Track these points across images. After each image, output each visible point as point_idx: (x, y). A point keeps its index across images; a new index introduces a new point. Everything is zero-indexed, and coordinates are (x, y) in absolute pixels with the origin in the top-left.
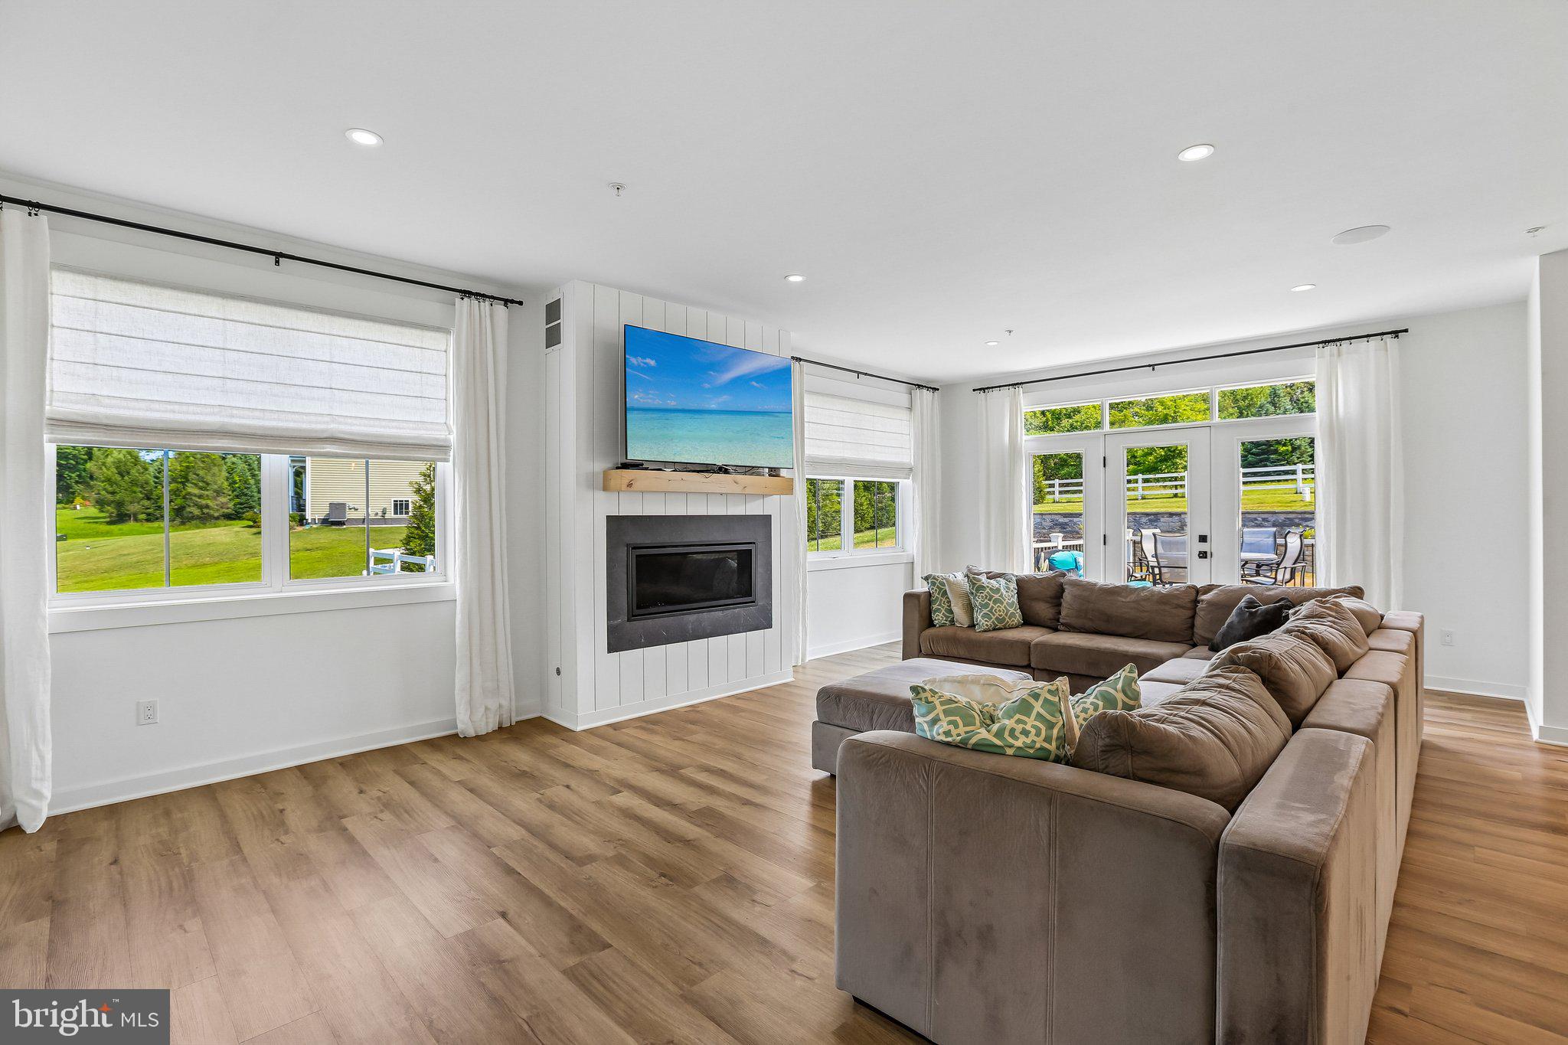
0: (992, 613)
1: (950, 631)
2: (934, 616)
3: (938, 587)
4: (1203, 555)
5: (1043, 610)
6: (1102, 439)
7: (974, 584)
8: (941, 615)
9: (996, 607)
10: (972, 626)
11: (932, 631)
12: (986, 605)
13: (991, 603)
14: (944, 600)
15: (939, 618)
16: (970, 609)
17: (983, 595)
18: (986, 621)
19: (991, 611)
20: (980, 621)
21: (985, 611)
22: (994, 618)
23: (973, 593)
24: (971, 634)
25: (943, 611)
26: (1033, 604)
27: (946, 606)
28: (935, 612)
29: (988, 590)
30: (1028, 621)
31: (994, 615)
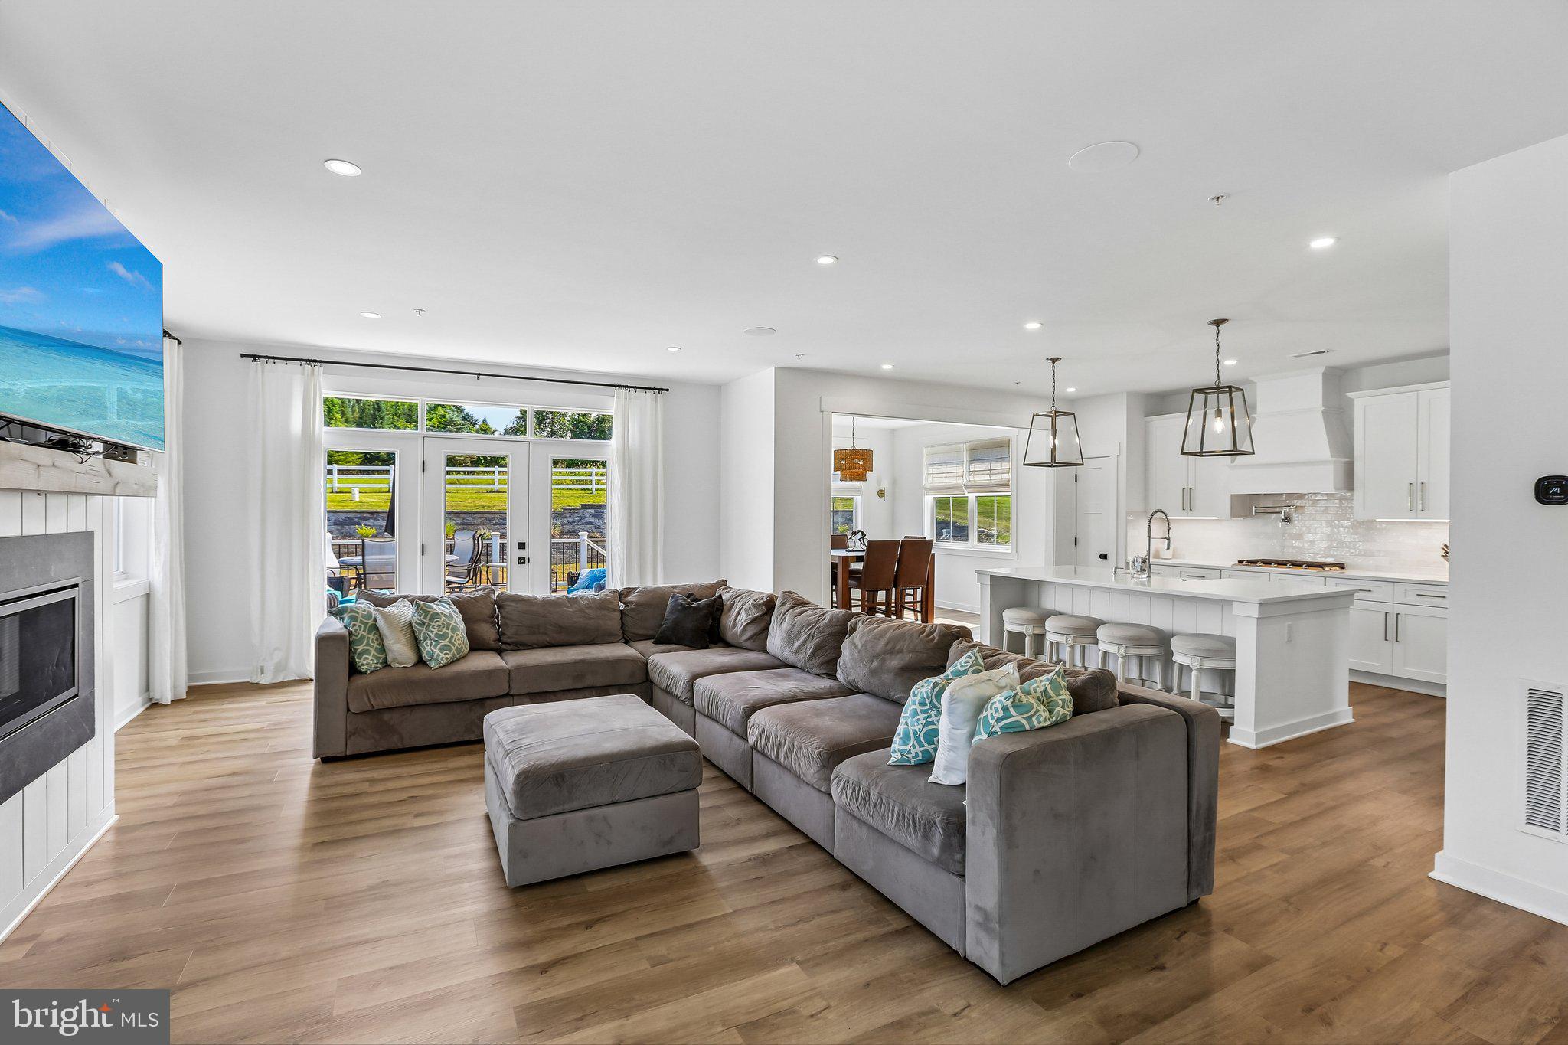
0: (452, 643)
1: (385, 675)
2: (359, 661)
3: (361, 622)
4: (521, 561)
5: (488, 632)
6: (420, 441)
7: (427, 613)
8: (371, 657)
9: (455, 636)
10: (421, 661)
11: (360, 681)
12: (444, 636)
13: (449, 631)
14: (372, 637)
15: (368, 661)
16: (416, 642)
17: (440, 624)
18: (445, 654)
19: (451, 642)
20: (439, 655)
21: (444, 642)
22: (454, 648)
23: (424, 623)
24: (422, 672)
25: (373, 652)
26: (475, 627)
27: (375, 645)
28: (360, 655)
29: (443, 617)
30: (476, 645)
31: (454, 645)
